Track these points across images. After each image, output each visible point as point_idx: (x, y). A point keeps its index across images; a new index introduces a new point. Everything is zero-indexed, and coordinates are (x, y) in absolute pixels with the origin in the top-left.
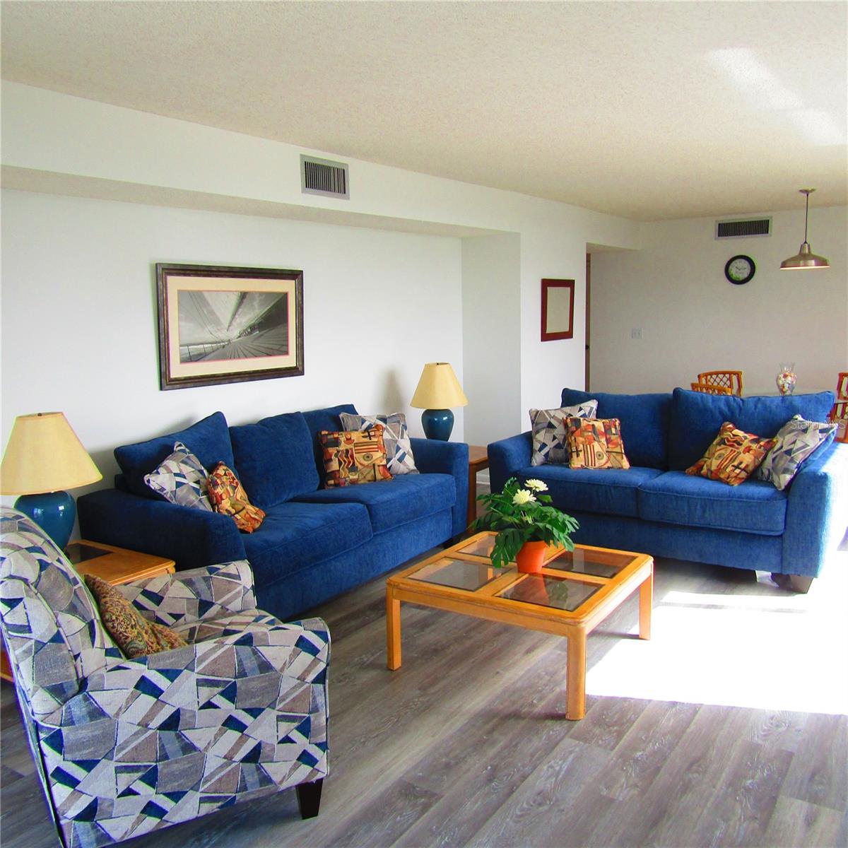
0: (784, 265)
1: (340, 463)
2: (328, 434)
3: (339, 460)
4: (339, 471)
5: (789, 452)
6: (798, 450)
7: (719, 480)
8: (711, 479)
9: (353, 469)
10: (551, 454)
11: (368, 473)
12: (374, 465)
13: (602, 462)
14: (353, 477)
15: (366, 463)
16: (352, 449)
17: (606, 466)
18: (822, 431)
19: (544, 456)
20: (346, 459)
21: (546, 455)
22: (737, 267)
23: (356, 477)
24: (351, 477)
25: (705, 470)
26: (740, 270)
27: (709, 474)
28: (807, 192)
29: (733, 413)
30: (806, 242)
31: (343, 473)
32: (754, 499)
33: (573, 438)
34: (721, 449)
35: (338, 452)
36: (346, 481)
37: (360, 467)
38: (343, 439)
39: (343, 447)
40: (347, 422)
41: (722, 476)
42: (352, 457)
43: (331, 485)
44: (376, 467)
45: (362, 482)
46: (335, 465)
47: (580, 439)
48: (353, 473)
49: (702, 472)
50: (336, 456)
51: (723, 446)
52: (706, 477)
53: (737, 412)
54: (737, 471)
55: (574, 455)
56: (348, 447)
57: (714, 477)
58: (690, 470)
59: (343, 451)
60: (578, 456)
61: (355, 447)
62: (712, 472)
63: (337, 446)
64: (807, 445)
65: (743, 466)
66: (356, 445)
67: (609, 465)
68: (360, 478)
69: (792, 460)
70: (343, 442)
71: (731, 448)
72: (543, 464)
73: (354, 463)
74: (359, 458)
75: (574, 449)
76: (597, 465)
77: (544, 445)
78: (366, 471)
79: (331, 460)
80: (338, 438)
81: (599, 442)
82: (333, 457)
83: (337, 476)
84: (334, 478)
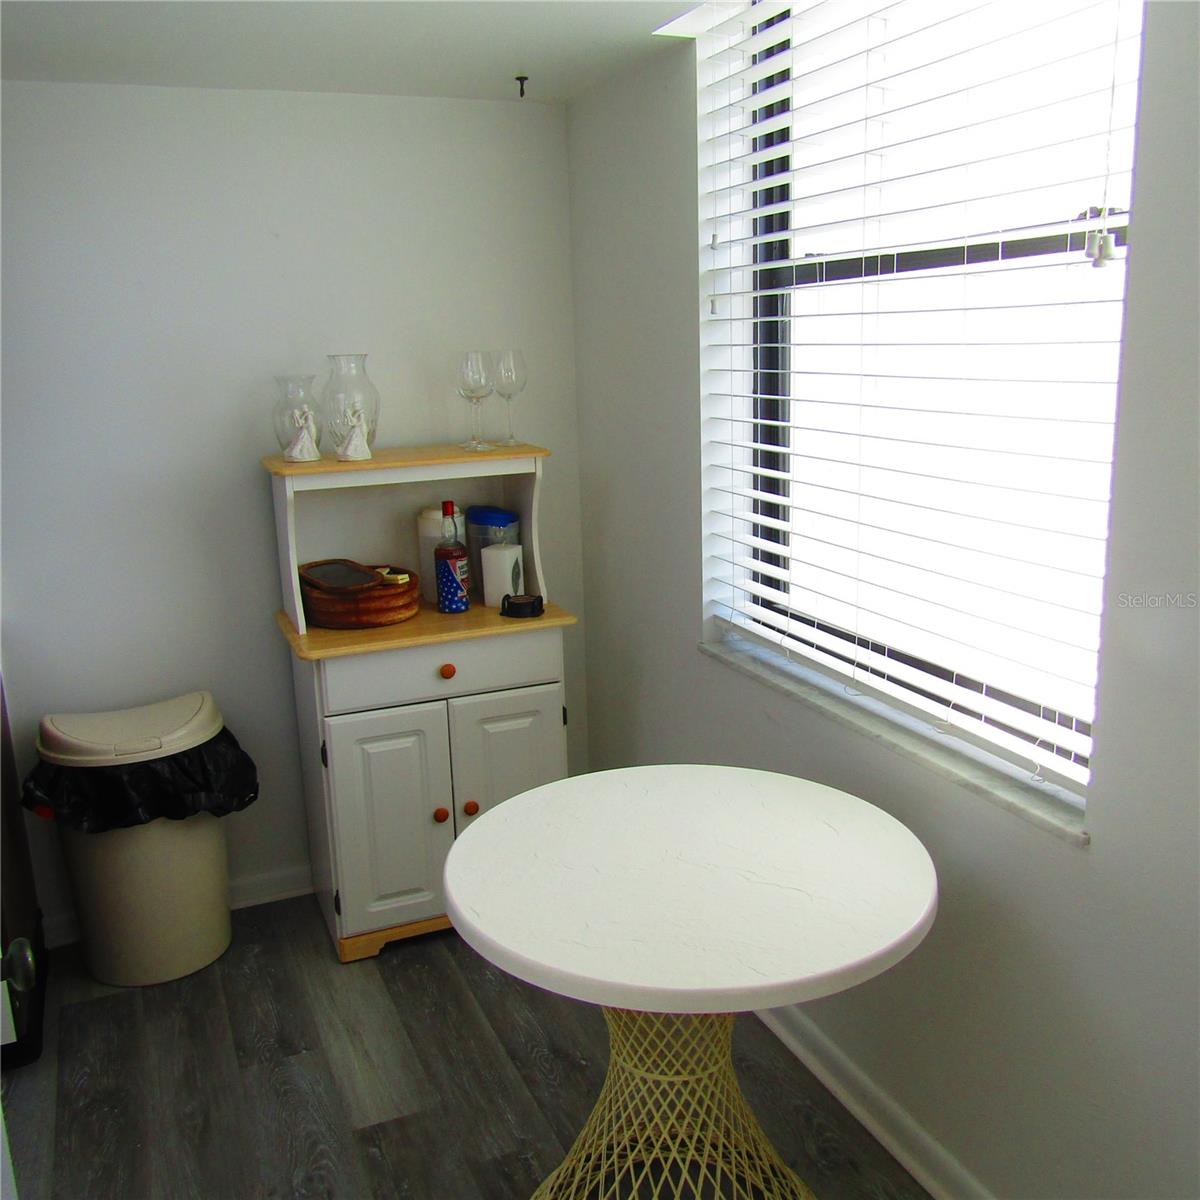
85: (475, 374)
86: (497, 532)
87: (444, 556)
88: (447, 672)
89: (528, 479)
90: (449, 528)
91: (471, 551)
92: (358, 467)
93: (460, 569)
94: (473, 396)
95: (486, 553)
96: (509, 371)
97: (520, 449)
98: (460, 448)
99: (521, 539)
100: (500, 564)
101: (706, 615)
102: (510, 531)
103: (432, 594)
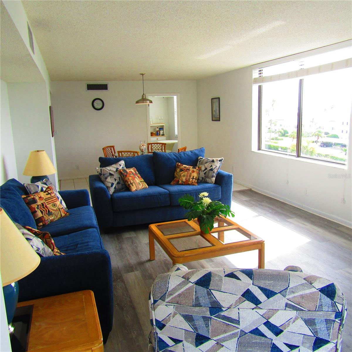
0: (137, 102)
1: (42, 212)
2: (27, 197)
3: (41, 211)
4: (43, 216)
5: (212, 170)
6: (214, 168)
7: (189, 184)
8: (185, 185)
9: (50, 213)
10: (117, 187)
11: (58, 214)
12: (59, 208)
13: (140, 187)
14: (52, 218)
15: (55, 209)
16: (44, 203)
17: (142, 188)
18: (220, 161)
19: (114, 188)
20: (44, 209)
21: (115, 188)
22: (97, 103)
23: (53, 218)
24: (51, 218)
25: (180, 182)
26: (98, 104)
27: (183, 183)
28: (143, 74)
29: (179, 159)
30: (144, 94)
31: (46, 217)
32: (211, 188)
33: (127, 178)
34: (182, 173)
35: (38, 206)
36: (48, 221)
37: (53, 212)
38: (37, 198)
39: (39, 203)
40: (30, 188)
41: (190, 183)
42: (46, 207)
43: (41, 226)
44: (60, 209)
45: (56, 219)
46: (39, 214)
47: (130, 178)
48: (51, 216)
49: (180, 183)
50: (38, 208)
51: (183, 172)
52: (182, 184)
53: (179, 158)
54: (194, 180)
55: (131, 185)
56: (42, 202)
57: (186, 183)
58: (172, 183)
59: (40, 204)
60: (133, 185)
61: (46, 201)
62: (184, 182)
63: (36, 203)
64: (217, 166)
65: (195, 178)
66: (46, 200)
67: (143, 187)
68: (55, 218)
69: (214, 172)
70: (38, 200)
71: (187, 172)
72: (114, 193)
73: (49, 210)
74: (50, 206)
75: (129, 183)
76: (140, 188)
77: (112, 184)
78: (56, 213)
79: (36, 211)
80: (34, 198)
81: (136, 178)
82: (36, 210)
83: (43, 219)
84: (42, 221)
85: (160, 118)
86: (161, 130)
87: (157, 131)
88: (157, 139)
89: (163, 126)
90: (158, 129)
91: (159, 131)
92: (152, 124)
93: (158, 132)
94: (160, 119)
95: (160, 131)
96: (162, 118)
97: (163, 124)
98: (159, 124)
99: (163, 130)
100: (161, 132)
101: (175, 134)
102: (162, 130)
103: (156, 134)
